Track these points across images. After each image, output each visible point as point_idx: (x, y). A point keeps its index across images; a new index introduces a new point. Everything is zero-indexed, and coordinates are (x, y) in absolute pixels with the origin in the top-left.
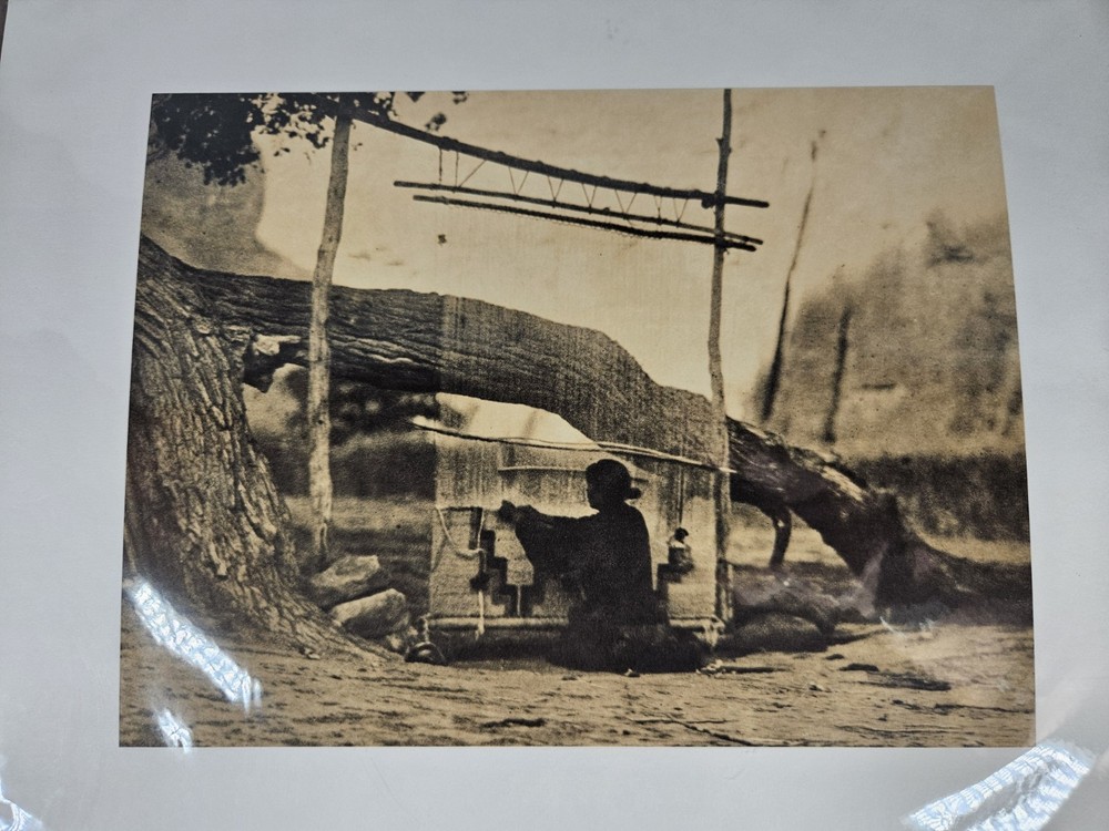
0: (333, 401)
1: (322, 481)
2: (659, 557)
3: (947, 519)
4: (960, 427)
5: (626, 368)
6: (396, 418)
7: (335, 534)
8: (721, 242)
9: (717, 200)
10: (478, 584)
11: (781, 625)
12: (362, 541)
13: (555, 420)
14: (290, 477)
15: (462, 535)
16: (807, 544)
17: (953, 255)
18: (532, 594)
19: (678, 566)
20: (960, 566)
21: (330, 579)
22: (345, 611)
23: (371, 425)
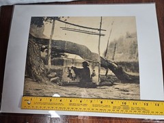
0: (51, 53)
1: (50, 63)
2: (91, 74)
3: (128, 70)
4: (130, 58)
5: (88, 50)
6: (59, 56)
7: (51, 70)
8: (100, 35)
9: (100, 30)
10: (68, 76)
11: (107, 82)
12: (54, 71)
13: (79, 56)
14: (46, 63)
15: (67, 70)
16: (110, 72)
17: (130, 37)
18: (75, 78)
19: (94, 75)
20: (130, 76)
21: (50, 75)
22: (52, 79)
23: (56, 56)
